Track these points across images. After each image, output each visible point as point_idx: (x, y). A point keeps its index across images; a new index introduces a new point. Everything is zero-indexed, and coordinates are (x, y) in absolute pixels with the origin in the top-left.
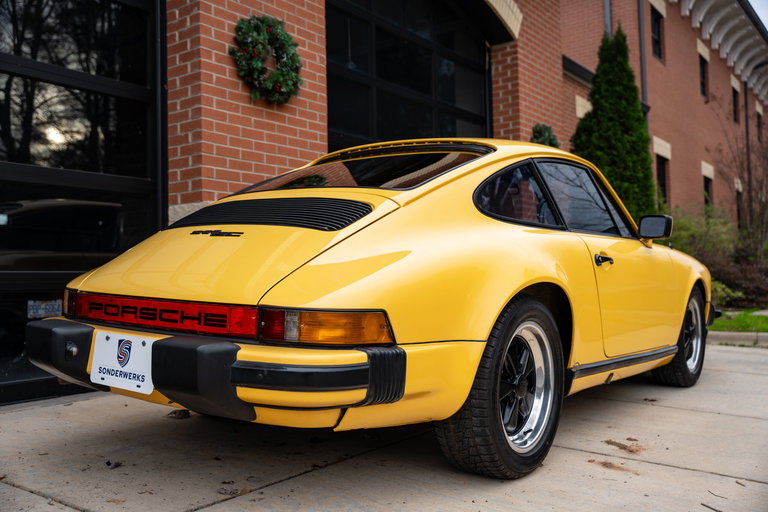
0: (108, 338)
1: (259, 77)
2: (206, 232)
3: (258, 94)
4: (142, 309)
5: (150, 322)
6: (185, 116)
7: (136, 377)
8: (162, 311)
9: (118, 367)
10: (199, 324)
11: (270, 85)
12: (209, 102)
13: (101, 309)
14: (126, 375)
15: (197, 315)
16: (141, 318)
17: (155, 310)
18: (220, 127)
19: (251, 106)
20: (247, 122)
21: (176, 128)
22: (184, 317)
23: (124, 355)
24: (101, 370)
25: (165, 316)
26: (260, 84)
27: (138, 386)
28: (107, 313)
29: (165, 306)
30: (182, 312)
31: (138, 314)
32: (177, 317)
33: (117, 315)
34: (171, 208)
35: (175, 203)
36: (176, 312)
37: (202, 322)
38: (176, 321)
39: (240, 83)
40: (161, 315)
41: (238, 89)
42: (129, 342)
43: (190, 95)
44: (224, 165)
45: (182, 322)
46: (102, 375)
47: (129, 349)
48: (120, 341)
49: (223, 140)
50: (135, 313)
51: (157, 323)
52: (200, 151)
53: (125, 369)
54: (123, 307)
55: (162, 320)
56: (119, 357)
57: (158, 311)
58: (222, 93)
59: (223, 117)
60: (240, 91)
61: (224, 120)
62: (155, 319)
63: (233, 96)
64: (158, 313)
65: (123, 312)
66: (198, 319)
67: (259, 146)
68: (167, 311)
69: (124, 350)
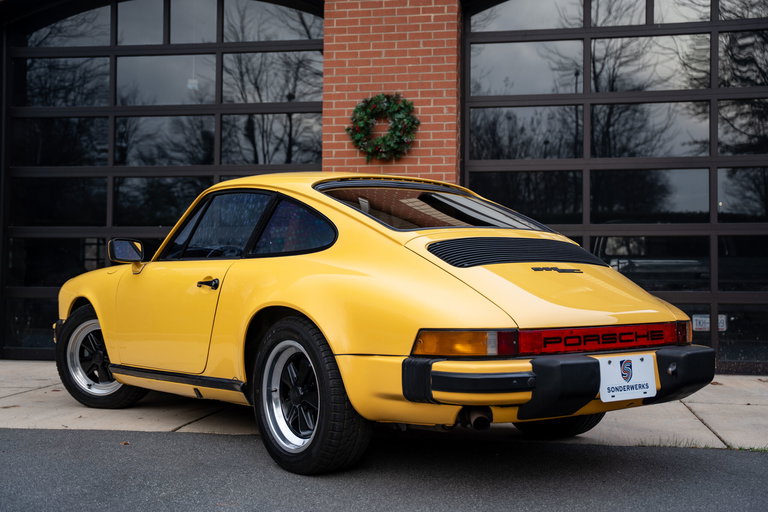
0: (610, 362)
5: (613, 345)
7: (642, 387)
8: (621, 334)
9: (624, 383)
13: (560, 342)
14: (632, 388)
15: (646, 334)
16: (603, 343)
17: (615, 335)
22: (637, 337)
24: (609, 390)
25: (623, 338)
27: (645, 393)
28: (566, 345)
30: (636, 333)
31: (601, 340)
32: (633, 337)
36: (632, 333)
37: (650, 337)
38: (632, 341)
40: (620, 338)
42: (630, 361)
45: (636, 341)
46: (612, 394)
47: (631, 367)
48: (621, 362)
50: (598, 340)
51: (618, 344)
53: (631, 383)
55: (621, 341)
56: (623, 375)
57: (618, 335)
62: (615, 342)
65: (585, 341)
66: (647, 336)
68: (625, 334)
69: (626, 370)
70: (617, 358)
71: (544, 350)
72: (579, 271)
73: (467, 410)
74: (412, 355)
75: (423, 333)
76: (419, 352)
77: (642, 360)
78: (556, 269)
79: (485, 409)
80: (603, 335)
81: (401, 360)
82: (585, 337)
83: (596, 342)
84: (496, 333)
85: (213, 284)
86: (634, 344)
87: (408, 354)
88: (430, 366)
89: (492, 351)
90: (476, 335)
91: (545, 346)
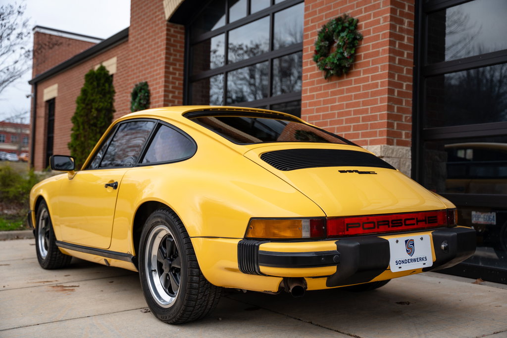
0: (397, 241)
5: (400, 228)
7: (422, 259)
8: (406, 220)
9: (409, 257)
13: (359, 226)
14: (415, 260)
15: (424, 219)
16: (392, 226)
17: (401, 220)
20: (326, 94)
22: (418, 221)
23: (411, 248)
24: (397, 263)
25: (408, 222)
27: (424, 264)
28: (364, 229)
30: (417, 218)
31: (391, 225)
32: (414, 221)
33: (375, 228)
36: (413, 219)
37: (427, 221)
38: (414, 224)
40: (405, 222)
42: (412, 240)
45: (417, 224)
46: (399, 265)
47: (413, 244)
48: (406, 241)
50: (388, 224)
51: (403, 227)
53: (414, 257)
55: (406, 225)
56: (407, 251)
57: (403, 220)
62: (401, 226)
65: (378, 225)
66: (425, 221)
68: (409, 219)
69: (410, 247)
70: (403, 238)
71: (346, 233)
72: (374, 173)
73: (286, 280)
74: (246, 238)
75: (253, 221)
76: (250, 236)
77: (422, 239)
78: (356, 171)
79: (301, 280)
80: (392, 221)
81: (237, 242)
82: (378, 222)
83: (387, 226)
84: (309, 220)
85: (114, 185)
86: (415, 226)
87: (243, 237)
88: (258, 247)
89: (306, 234)
90: (294, 222)
91: (347, 230)
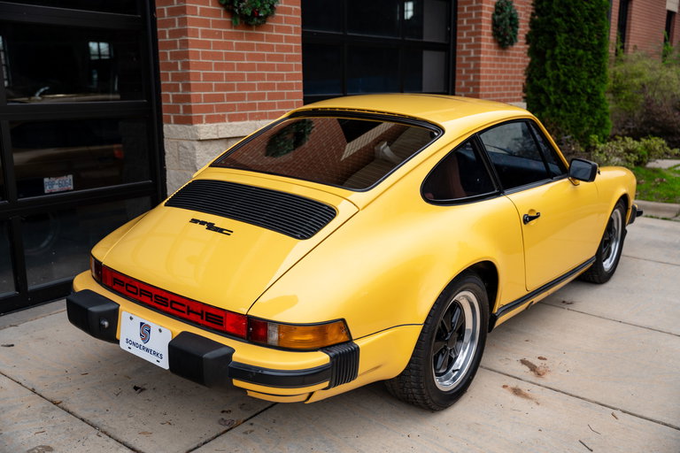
0: (131, 318)
1: (239, 5)
2: (203, 223)
3: (238, 20)
4: (156, 296)
5: (163, 307)
6: (173, 45)
7: (155, 354)
8: (172, 302)
9: (141, 343)
10: (202, 318)
11: (249, 12)
12: (195, 33)
13: (123, 285)
14: (147, 350)
15: (200, 312)
16: (155, 302)
17: (167, 300)
18: (205, 55)
19: (233, 30)
20: (229, 46)
21: (166, 55)
22: (189, 311)
23: (145, 334)
25: (174, 305)
26: (240, 10)
27: (158, 361)
28: (128, 290)
29: (175, 299)
30: (188, 307)
31: (153, 298)
32: (185, 309)
33: (136, 294)
34: (165, 126)
35: (169, 122)
36: (184, 305)
37: (204, 318)
38: (184, 312)
39: (222, 10)
40: (171, 304)
41: (219, 16)
43: (177, 27)
44: (210, 89)
45: (188, 314)
46: (129, 345)
47: (149, 331)
48: (142, 324)
49: (208, 66)
50: (151, 297)
51: (169, 309)
52: (189, 79)
53: (146, 345)
54: (141, 290)
55: (172, 308)
56: (141, 335)
58: (206, 23)
59: (207, 45)
60: (223, 18)
61: (209, 48)
62: (167, 306)
63: (216, 24)
64: (169, 302)
65: (141, 293)
66: (202, 315)
67: (241, 67)
68: (176, 303)
69: (145, 331)
86: (185, 315)
